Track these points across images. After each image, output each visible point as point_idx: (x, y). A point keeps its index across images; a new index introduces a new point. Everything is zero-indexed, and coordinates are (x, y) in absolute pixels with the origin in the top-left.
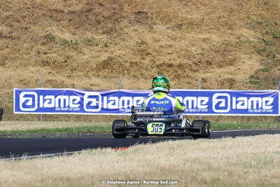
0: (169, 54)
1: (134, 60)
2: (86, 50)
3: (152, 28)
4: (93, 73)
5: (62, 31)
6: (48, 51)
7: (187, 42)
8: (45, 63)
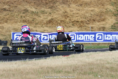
0: (77, 17)
1: (62, 20)
2: (41, 15)
3: (69, 6)
4: (45, 25)
5: (31, 7)
6: (25, 16)
7: (85, 12)
8: (24, 21)
